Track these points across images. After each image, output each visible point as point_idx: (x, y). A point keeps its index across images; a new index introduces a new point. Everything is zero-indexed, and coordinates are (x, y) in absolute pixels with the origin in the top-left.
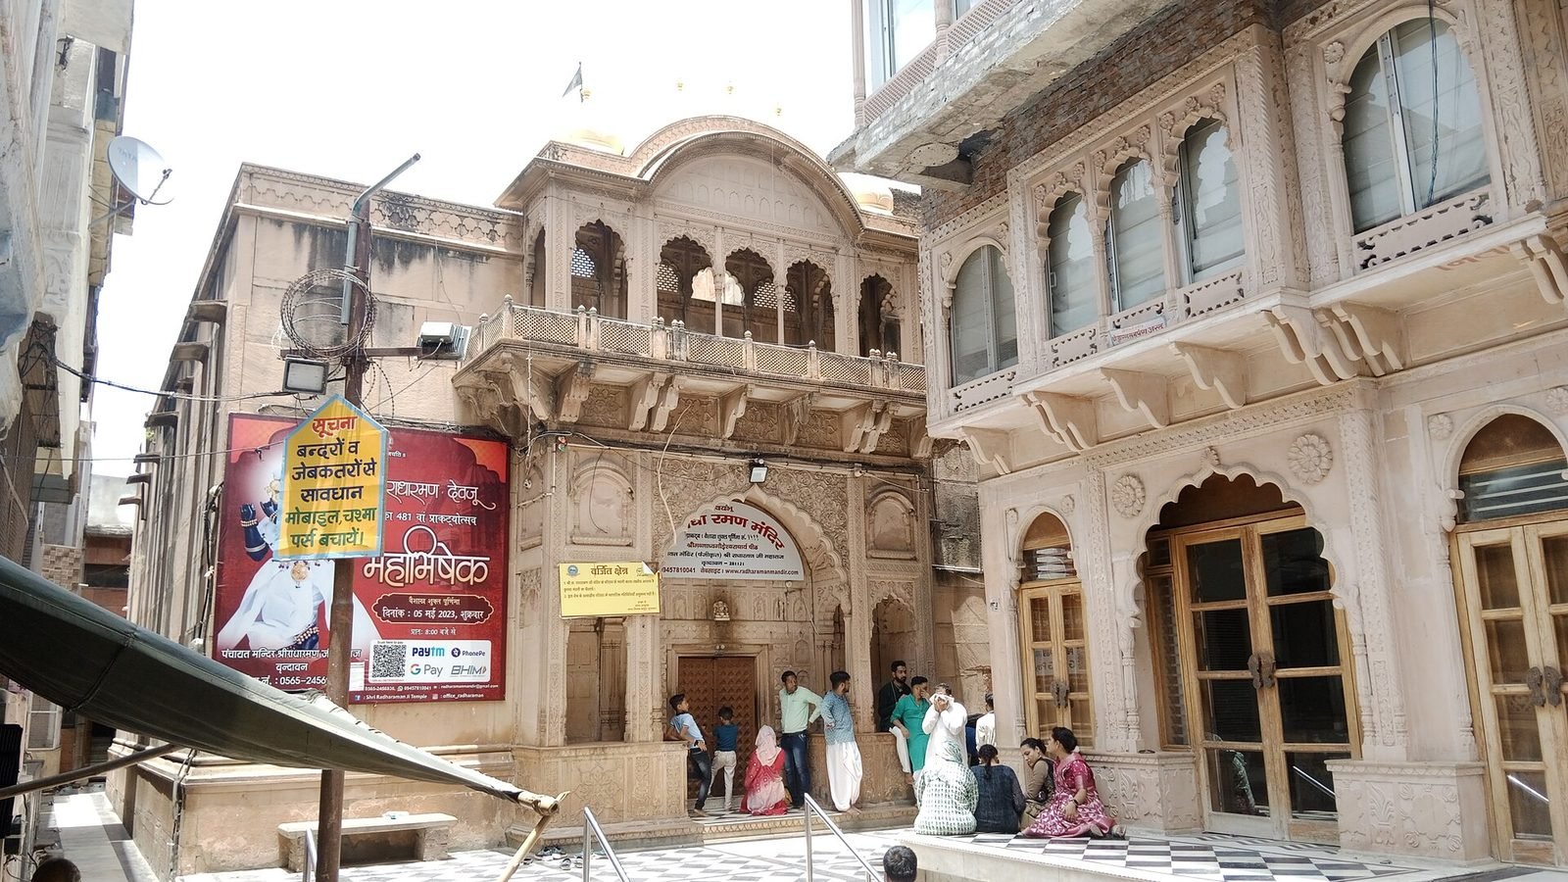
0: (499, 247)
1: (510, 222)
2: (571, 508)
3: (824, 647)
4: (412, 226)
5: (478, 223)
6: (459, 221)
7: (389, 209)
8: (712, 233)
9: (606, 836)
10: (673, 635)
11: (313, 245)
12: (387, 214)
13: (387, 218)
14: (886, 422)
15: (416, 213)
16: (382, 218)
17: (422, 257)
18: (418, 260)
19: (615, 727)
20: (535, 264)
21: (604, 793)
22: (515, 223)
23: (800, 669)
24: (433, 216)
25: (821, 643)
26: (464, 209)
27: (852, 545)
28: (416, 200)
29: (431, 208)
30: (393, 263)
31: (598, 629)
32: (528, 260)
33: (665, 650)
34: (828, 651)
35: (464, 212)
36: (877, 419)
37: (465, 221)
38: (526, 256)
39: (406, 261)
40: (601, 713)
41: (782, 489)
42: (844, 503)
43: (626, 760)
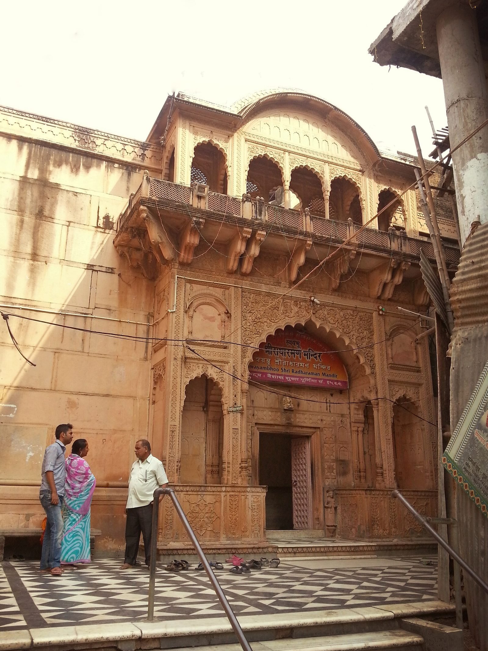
0: (147, 163)
1: (154, 150)
2: (187, 320)
3: (358, 431)
4: (93, 147)
5: (134, 149)
6: (122, 147)
7: (79, 136)
8: (283, 155)
9: (202, 549)
10: (256, 417)
11: (30, 154)
12: (77, 139)
13: (77, 141)
14: (400, 274)
15: (95, 140)
16: (74, 141)
17: (98, 166)
18: (95, 168)
19: (216, 476)
20: (169, 174)
21: (206, 519)
22: (157, 151)
23: (341, 446)
24: (106, 142)
25: (355, 429)
26: (126, 140)
27: (377, 360)
28: (96, 132)
29: (105, 138)
30: (79, 168)
31: (205, 409)
32: (165, 171)
33: (250, 427)
34: (360, 435)
35: (125, 142)
36: (394, 273)
37: (126, 147)
38: (164, 169)
39: (88, 168)
40: (206, 465)
41: (329, 319)
42: (371, 332)
43: (223, 496)
